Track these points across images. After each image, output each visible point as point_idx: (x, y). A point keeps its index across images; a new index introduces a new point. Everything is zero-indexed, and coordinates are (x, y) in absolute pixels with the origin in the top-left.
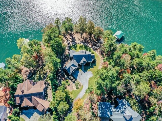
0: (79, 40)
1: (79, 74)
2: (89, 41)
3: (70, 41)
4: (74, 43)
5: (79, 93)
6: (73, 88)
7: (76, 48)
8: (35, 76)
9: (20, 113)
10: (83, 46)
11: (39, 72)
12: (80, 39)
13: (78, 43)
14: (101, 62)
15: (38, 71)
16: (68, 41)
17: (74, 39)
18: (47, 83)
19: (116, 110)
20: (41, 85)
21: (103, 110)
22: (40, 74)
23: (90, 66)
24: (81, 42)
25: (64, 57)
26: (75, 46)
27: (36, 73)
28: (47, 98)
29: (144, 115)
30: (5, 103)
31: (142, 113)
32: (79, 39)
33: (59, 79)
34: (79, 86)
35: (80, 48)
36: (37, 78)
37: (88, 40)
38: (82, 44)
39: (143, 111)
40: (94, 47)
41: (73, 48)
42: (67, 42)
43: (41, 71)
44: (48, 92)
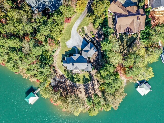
0: (80, 90)
1: (81, 44)
2: (68, 88)
3: (91, 88)
4: (86, 85)
5: (81, 23)
6: (87, 28)
7: (84, 78)
8: (128, 43)
9: (137, 4)
10: (76, 81)
11: (123, 48)
12: (79, 92)
13: (81, 85)
14: (56, 60)
15: (125, 49)
16: (94, 89)
17: (86, 92)
18: (114, 35)
19: (45, 3)
20: (120, 28)
21: (58, 2)
22: (122, 45)
23: (68, 54)
24: (78, 87)
25: (97, 67)
26: (85, 81)
27: (127, 47)
28: (113, 17)
29: (19, 2)
30: (154, 17)
31: (21, 4)
32: (81, 92)
33: (102, 38)
34: (81, 31)
35: (80, 78)
36: (125, 40)
37: (70, 91)
38: (78, 84)
39: (19, 6)
40: (63, 80)
41: (87, 79)
42: (95, 87)
43: (122, 49)
44: (113, 24)
